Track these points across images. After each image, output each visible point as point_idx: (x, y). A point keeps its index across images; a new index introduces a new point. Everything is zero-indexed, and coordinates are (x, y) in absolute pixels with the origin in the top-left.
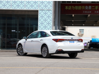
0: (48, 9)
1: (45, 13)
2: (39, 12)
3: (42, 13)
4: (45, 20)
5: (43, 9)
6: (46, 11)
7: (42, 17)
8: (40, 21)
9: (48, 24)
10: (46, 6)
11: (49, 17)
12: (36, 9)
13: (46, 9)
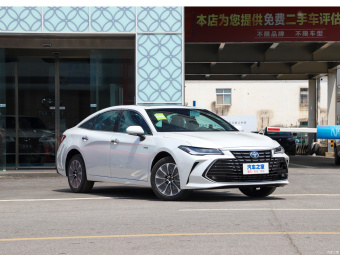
0: (168, 29)
1: (160, 45)
2: (139, 40)
3: (149, 45)
4: (160, 68)
5: (152, 29)
6: (160, 37)
7: (149, 57)
8: (141, 71)
9: (168, 82)
10: (160, 21)
11: (171, 57)
12: (129, 31)
13: (159, 30)
